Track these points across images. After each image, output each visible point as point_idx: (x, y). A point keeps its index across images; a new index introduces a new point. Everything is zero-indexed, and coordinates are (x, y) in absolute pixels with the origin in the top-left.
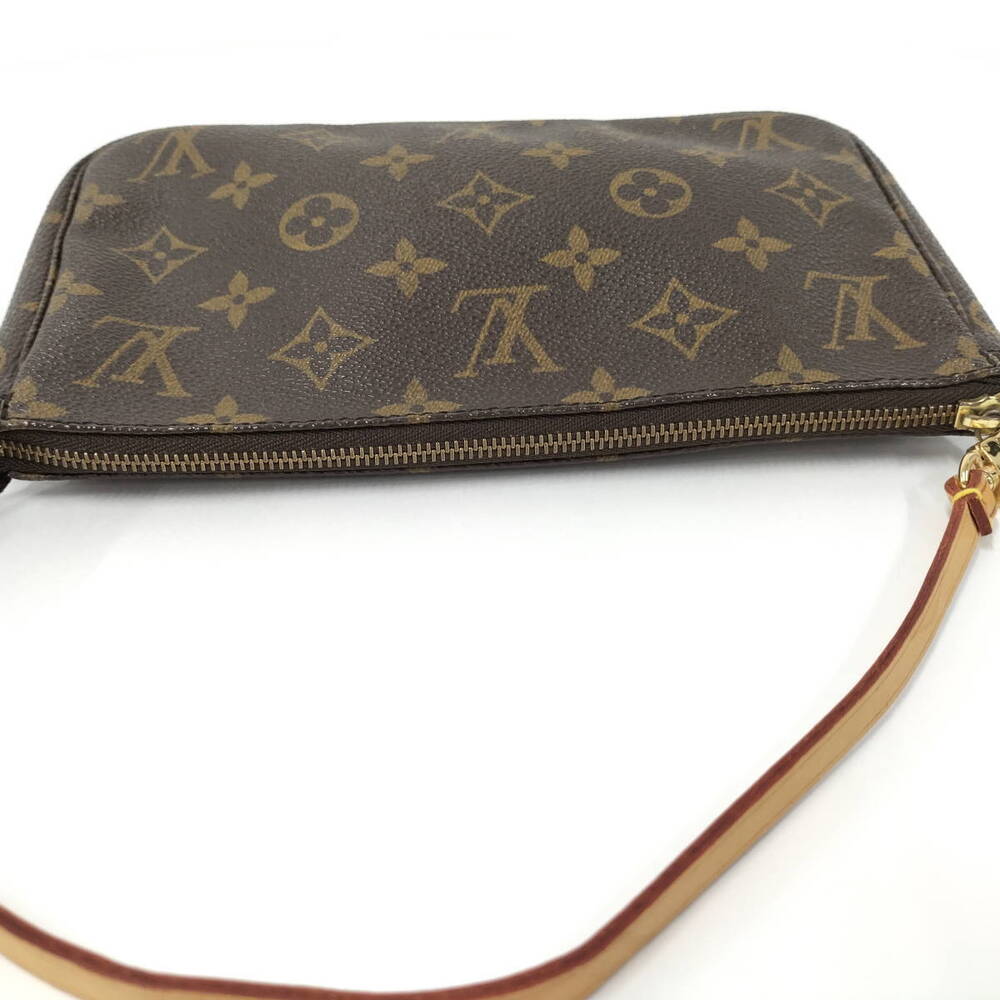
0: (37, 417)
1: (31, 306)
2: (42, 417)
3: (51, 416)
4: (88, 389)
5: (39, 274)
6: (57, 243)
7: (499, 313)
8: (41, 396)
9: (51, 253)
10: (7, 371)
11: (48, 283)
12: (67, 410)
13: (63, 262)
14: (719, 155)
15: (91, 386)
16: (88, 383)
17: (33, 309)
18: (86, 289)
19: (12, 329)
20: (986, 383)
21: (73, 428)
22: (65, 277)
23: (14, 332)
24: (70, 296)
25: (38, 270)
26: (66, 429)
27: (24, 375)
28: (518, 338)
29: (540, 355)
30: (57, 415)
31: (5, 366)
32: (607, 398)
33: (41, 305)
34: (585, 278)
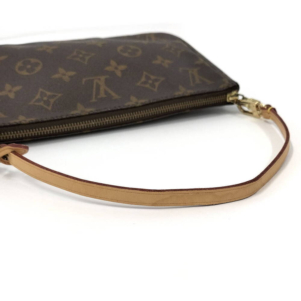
7: (97, 84)
14: (145, 42)
28: (105, 90)
29: (113, 94)
32: (137, 103)
34: (119, 74)
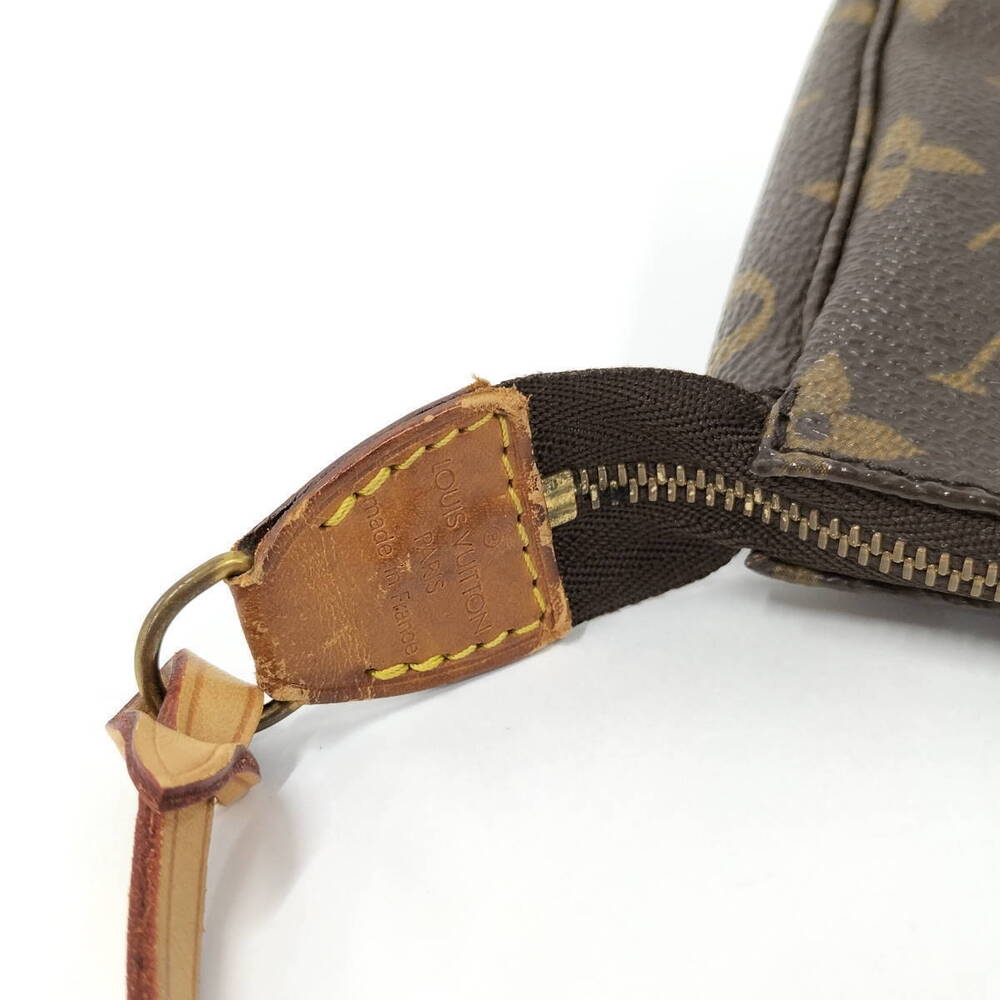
0: (851, 455)
1: (823, 190)
2: (863, 455)
3: (881, 456)
4: (961, 396)
5: (833, 125)
6: (869, 61)
8: (861, 404)
9: (857, 80)
10: (777, 331)
11: (858, 143)
12: (920, 443)
13: (889, 103)
15: (968, 389)
16: (963, 382)
17: (827, 198)
18: (951, 160)
19: (787, 239)
21: (932, 493)
22: (900, 134)
23: (790, 245)
24: (917, 174)
25: (832, 116)
26: (915, 493)
27: (822, 348)
30: (895, 454)
31: (772, 320)
33: (847, 188)
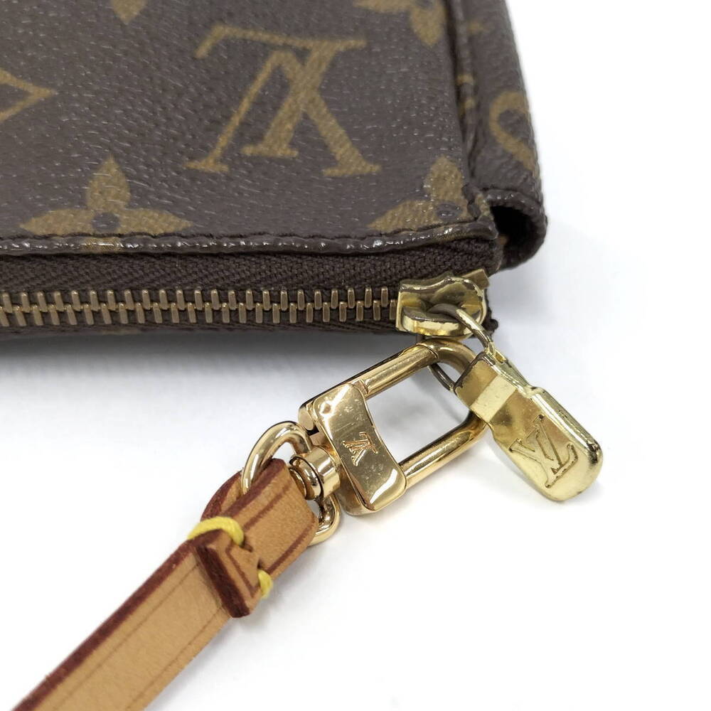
20: (455, 250)
